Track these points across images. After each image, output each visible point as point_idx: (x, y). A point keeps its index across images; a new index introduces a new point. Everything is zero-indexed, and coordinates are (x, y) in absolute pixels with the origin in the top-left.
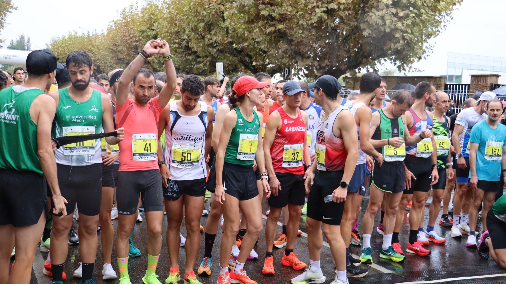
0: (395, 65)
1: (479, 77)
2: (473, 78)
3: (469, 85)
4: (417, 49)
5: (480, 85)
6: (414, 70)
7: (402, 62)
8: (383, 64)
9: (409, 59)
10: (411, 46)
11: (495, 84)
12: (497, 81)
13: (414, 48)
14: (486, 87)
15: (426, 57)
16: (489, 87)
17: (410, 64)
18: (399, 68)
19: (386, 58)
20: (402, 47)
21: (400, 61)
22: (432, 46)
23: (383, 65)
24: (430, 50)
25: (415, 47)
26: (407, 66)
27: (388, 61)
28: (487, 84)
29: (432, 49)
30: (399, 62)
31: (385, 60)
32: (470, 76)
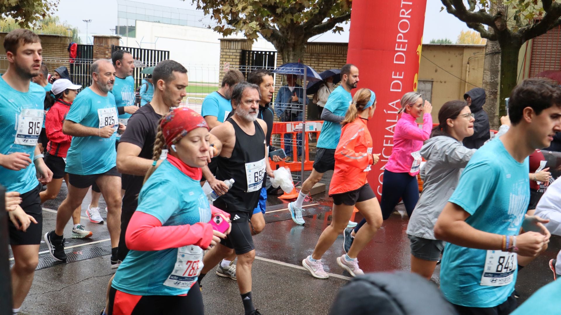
0: (16, 22)
1: (101, 39)
2: (96, 39)
3: (92, 46)
4: (37, 6)
5: (102, 46)
6: (39, 28)
7: (24, 18)
8: (5, 19)
9: (31, 16)
10: (30, 3)
11: (117, 45)
12: (118, 43)
13: (33, 5)
14: (108, 48)
15: (51, 15)
16: (110, 48)
17: (34, 21)
18: (21, 24)
19: (8, 13)
20: (17, 4)
21: (21, 16)
22: (56, 3)
23: (4, 21)
24: (54, 7)
25: (35, 4)
26: (31, 23)
27: (10, 16)
28: (108, 46)
29: (56, 7)
30: (21, 18)
31: (7, 16)
32: (93, 37)
